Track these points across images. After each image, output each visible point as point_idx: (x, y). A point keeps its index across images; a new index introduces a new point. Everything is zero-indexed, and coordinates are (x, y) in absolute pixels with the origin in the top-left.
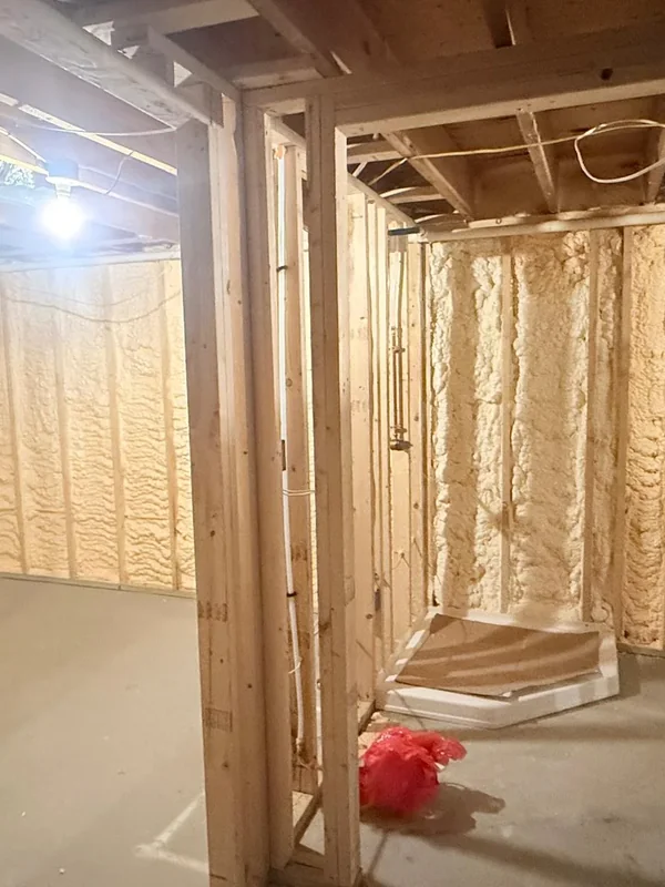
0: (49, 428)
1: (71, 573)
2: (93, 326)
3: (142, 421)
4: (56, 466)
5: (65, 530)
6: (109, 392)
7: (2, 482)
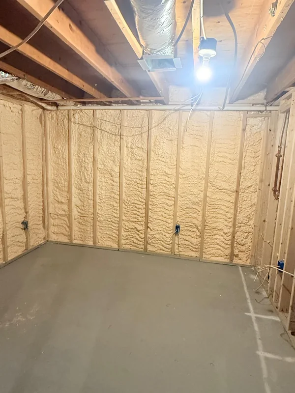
0: (88, 181)
1: (94, 243)
2: (114, 137)
3: (134, 180)
4: (90, 197)
5: (92, 224)
6: (120, 166)
7: (62, 203)
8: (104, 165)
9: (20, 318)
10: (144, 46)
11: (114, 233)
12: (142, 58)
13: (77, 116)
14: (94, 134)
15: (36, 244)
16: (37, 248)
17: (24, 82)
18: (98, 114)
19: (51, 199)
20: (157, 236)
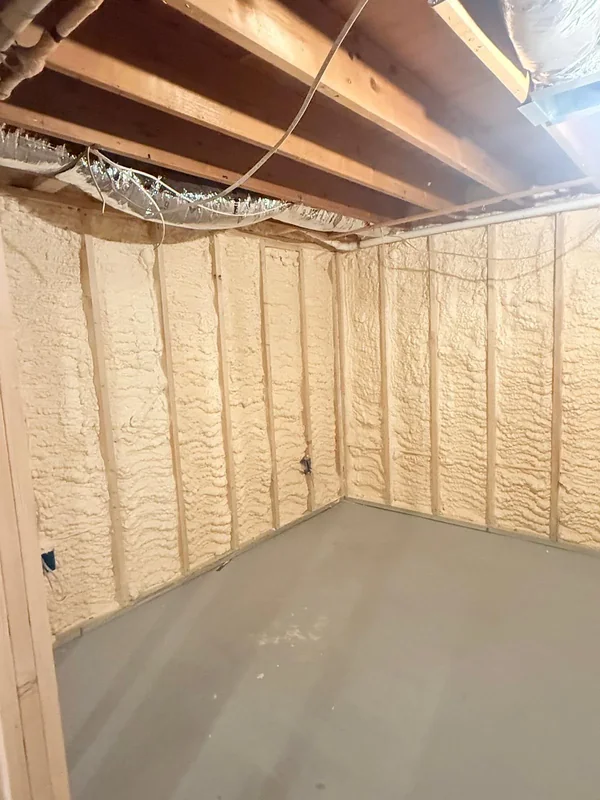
0: (419, 381)
1: (435, 510)
2: (472, 285)
3: (522, 375)
4: (424, 415)
5: (429, 471)
6: (487, 347)
7: (369, 426)
8: (451, 346)
9: (296, 633)
10: (532, 71)
11: (477, 492)
12: (528, 100)
13: (395, 254)
14: (429, 286)
15: (325, 503)
16: (326, 510)
17: (300, 209)
18: (438, 243)
19: (350, 417)
20: (585, 507)
